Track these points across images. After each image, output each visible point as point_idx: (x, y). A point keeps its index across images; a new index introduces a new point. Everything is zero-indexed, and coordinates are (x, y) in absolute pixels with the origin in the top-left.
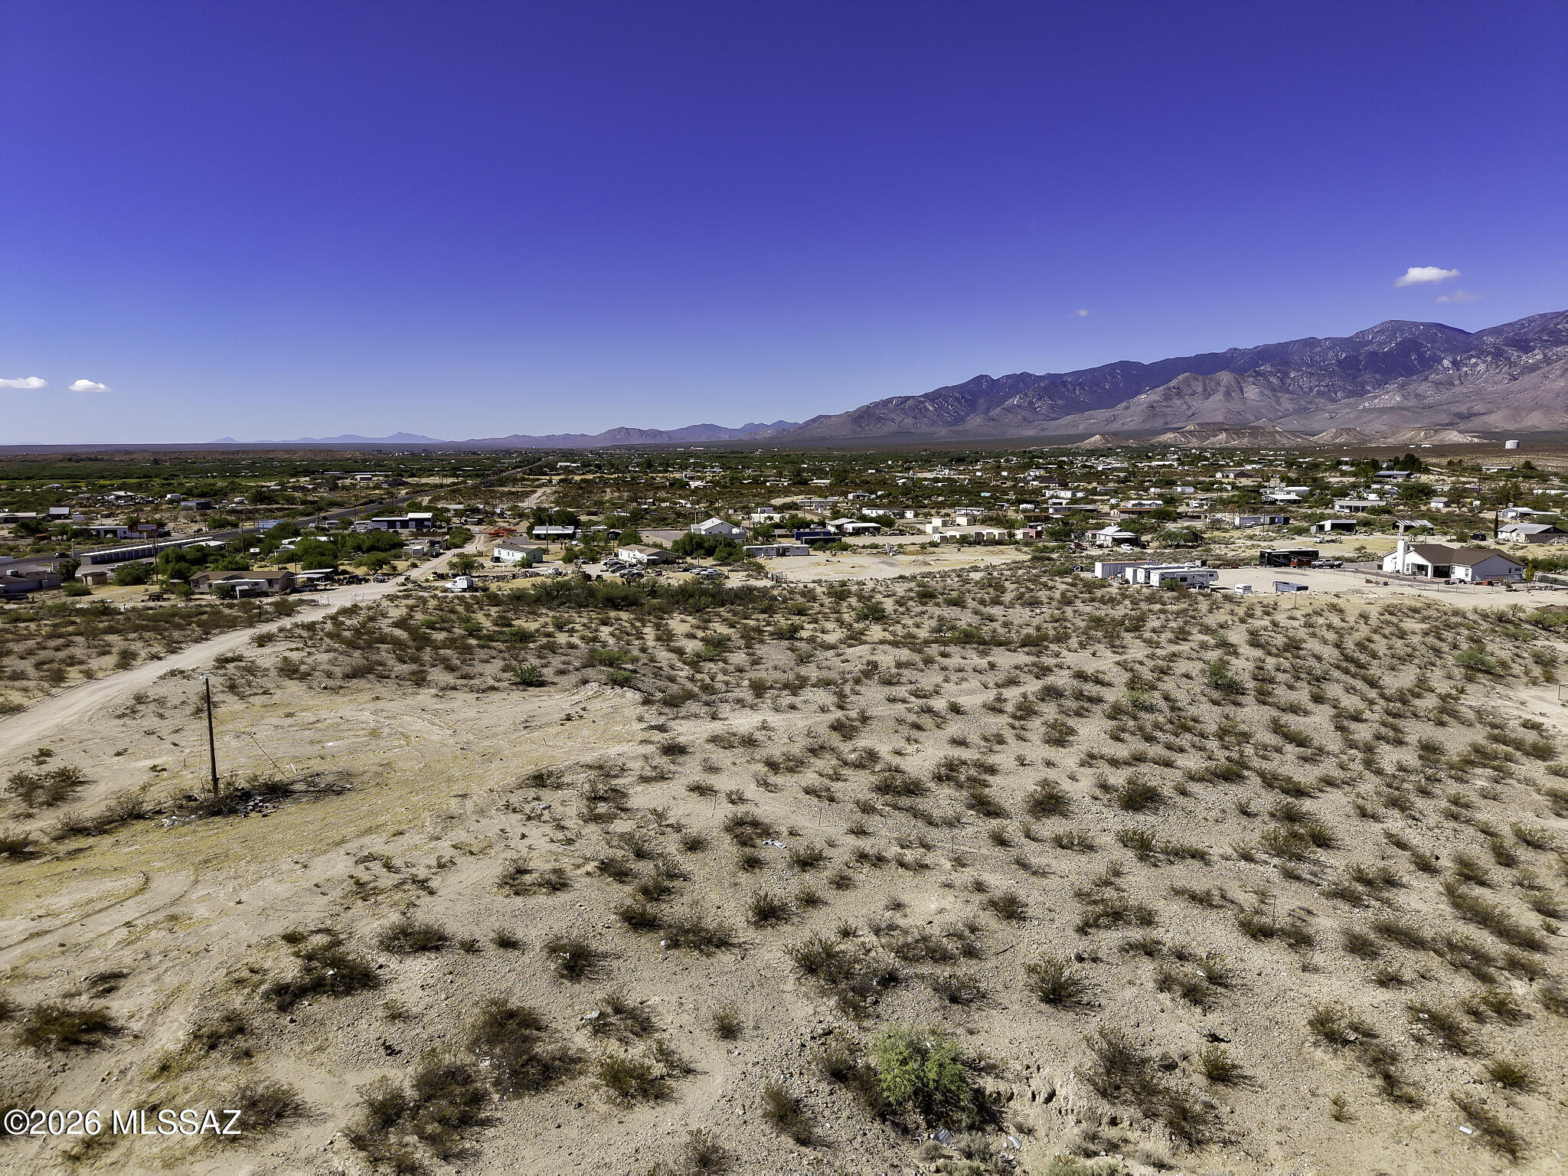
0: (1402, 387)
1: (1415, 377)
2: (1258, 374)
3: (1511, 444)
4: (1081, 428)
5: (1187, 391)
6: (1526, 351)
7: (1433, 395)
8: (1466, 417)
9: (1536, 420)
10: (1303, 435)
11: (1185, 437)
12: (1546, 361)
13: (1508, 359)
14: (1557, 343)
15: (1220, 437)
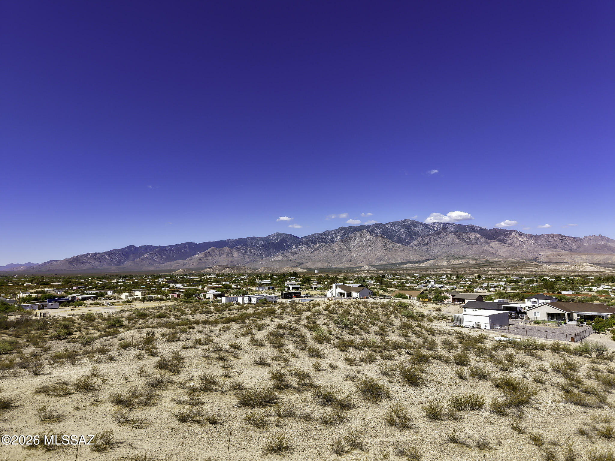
0: (282, 254)
1: (285, 251)
2: (238, 248)
3: (316, 271)
4: (173, 267)
5: (213, 254)
6: (315, 244)
7: (291, 257)
8: (301, 264)
9: (320, 265)
10: (254, 269)
11: (214, 270)
12: (320, 247)
13: (310, 246)
14: (322, 242)
15: (226, 270)
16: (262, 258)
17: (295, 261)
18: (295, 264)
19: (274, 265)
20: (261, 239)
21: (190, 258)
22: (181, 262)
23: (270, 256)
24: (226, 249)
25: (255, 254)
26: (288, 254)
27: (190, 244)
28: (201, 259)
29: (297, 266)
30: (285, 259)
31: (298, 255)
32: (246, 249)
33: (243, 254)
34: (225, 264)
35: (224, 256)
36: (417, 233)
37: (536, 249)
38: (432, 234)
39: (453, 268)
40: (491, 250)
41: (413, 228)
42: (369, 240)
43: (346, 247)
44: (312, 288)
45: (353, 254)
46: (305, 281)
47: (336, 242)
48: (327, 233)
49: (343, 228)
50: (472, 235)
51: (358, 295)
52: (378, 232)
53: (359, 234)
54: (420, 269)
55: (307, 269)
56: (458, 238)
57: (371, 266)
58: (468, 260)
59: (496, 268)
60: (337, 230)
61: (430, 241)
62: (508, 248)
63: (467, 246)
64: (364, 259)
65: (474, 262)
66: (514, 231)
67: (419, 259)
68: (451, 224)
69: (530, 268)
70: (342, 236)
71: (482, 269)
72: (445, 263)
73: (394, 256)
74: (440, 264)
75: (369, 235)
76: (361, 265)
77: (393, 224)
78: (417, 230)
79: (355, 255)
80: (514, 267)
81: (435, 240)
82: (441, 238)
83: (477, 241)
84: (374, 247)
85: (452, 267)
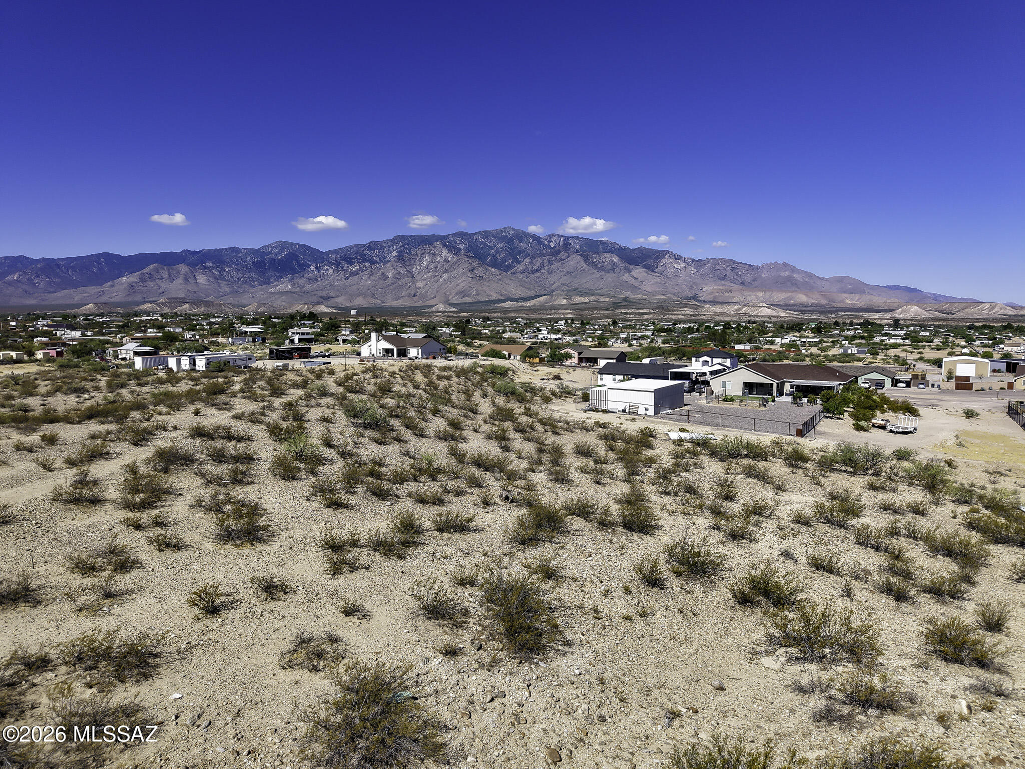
0: (291, 280)
1: (297, 275)
2: (205, 267)
3: (353, 312)
4: (77, 299)
5: (156, 276)
6: (351, 263)
7: (308, 287)
8: (327, 298)
9: (360, 301)
10: (238, 306)
11: (160, 307)
12: (361, 270)
13: (343, 268)
14: (365, 261)
15: (184, 307)
16: (254, 287)
17: (314, 293)
18: (315, 299)
19: (276, 299)
20: (251, 251)
21: (110, 283)
22: (92, 290)
23: (268, 283)
24: (183, 268)
25: (239, 279)
26: (302, 281)
27: (108, 257)
28: (132, 286)
29: (319, 303)
30: (297, 289)
31: (320, 283)
32: (223, 269)
33: (216, 278)
34: (182, 296)
35: (180, 281)
36: (524, 251)
37: (696, 281)
38: (547, 254)
39: (575, 310)
40: (633, 282)
41: (517, 242)
42: (446, 260)
43: (407, 271)
44: (338, 340)
45: (419, 285)
46: (328, 329)
47: (389, 261)
48: (372, 246)
49: (402, 238)
50: (607, 258)
51: (418, 354)
52: (461, 247)
53: (429, 248)
54: (526, 310)
55: (337, 308)
56: (585, 262)
57: (449, 304)
58: (598, 297)
59: (638, 309)
60: (391, 241)
61: (543, 265)
62: (658, 280)
63: (598, 275)
64: (437, 292)
65: (607, 299)
66: (668, 252)
67: (524, 295)
68: (577, 238)
69: (687, 311)
70: (399, 252)
71: (618, 311)
72: (564, 301)
73: (485, 288)
74: (556, 303)
75: (447, 252)
76: (432, 302)
77: (486, 234)
78: (523, 245)
79: (422, 285)
80: (664, 308)
81: (551, 263)
82: (561, 260)
83: (614, 267)
84: (454, 273)
85: (575, 307)
